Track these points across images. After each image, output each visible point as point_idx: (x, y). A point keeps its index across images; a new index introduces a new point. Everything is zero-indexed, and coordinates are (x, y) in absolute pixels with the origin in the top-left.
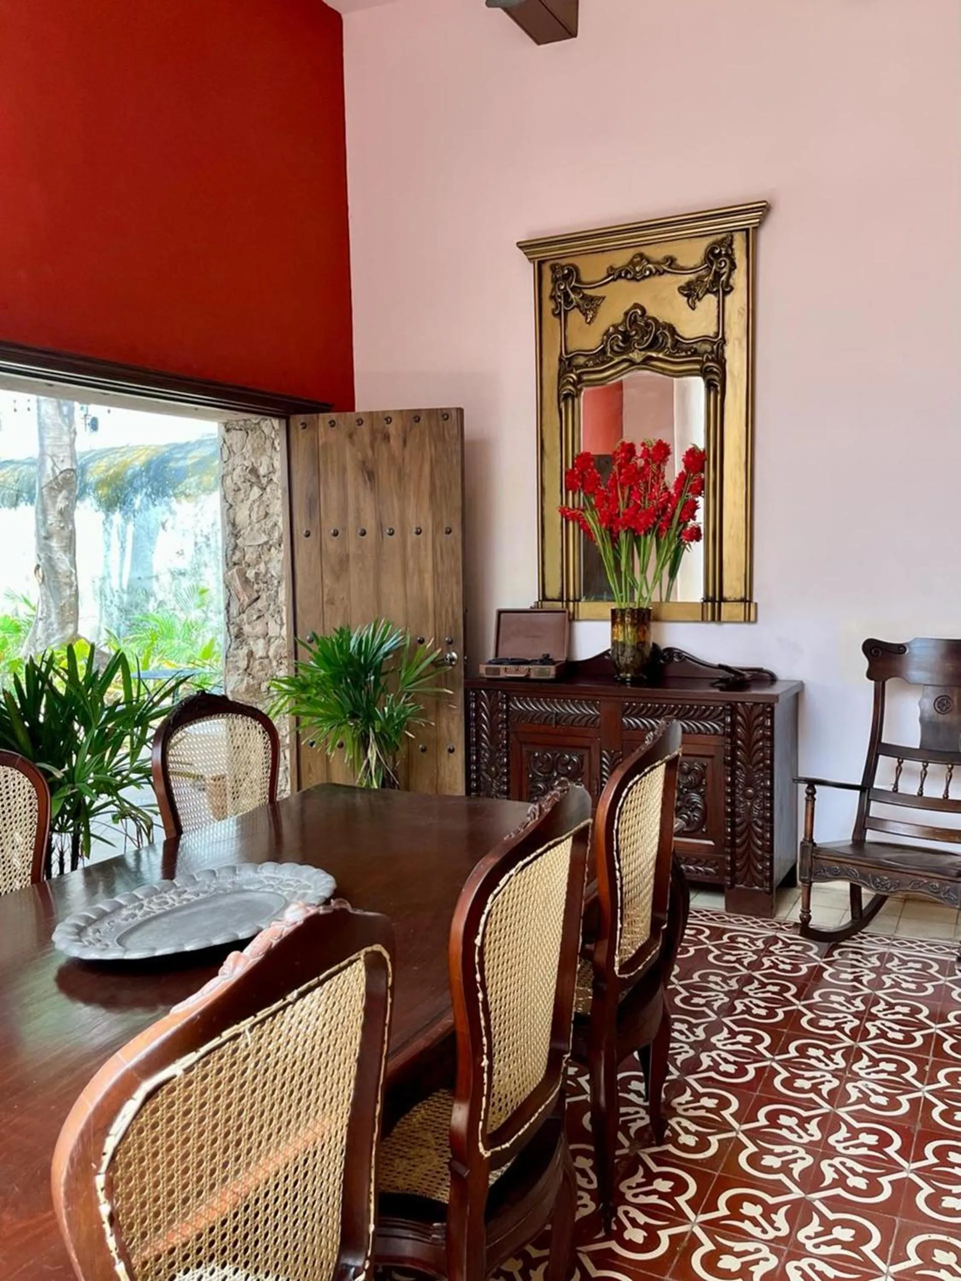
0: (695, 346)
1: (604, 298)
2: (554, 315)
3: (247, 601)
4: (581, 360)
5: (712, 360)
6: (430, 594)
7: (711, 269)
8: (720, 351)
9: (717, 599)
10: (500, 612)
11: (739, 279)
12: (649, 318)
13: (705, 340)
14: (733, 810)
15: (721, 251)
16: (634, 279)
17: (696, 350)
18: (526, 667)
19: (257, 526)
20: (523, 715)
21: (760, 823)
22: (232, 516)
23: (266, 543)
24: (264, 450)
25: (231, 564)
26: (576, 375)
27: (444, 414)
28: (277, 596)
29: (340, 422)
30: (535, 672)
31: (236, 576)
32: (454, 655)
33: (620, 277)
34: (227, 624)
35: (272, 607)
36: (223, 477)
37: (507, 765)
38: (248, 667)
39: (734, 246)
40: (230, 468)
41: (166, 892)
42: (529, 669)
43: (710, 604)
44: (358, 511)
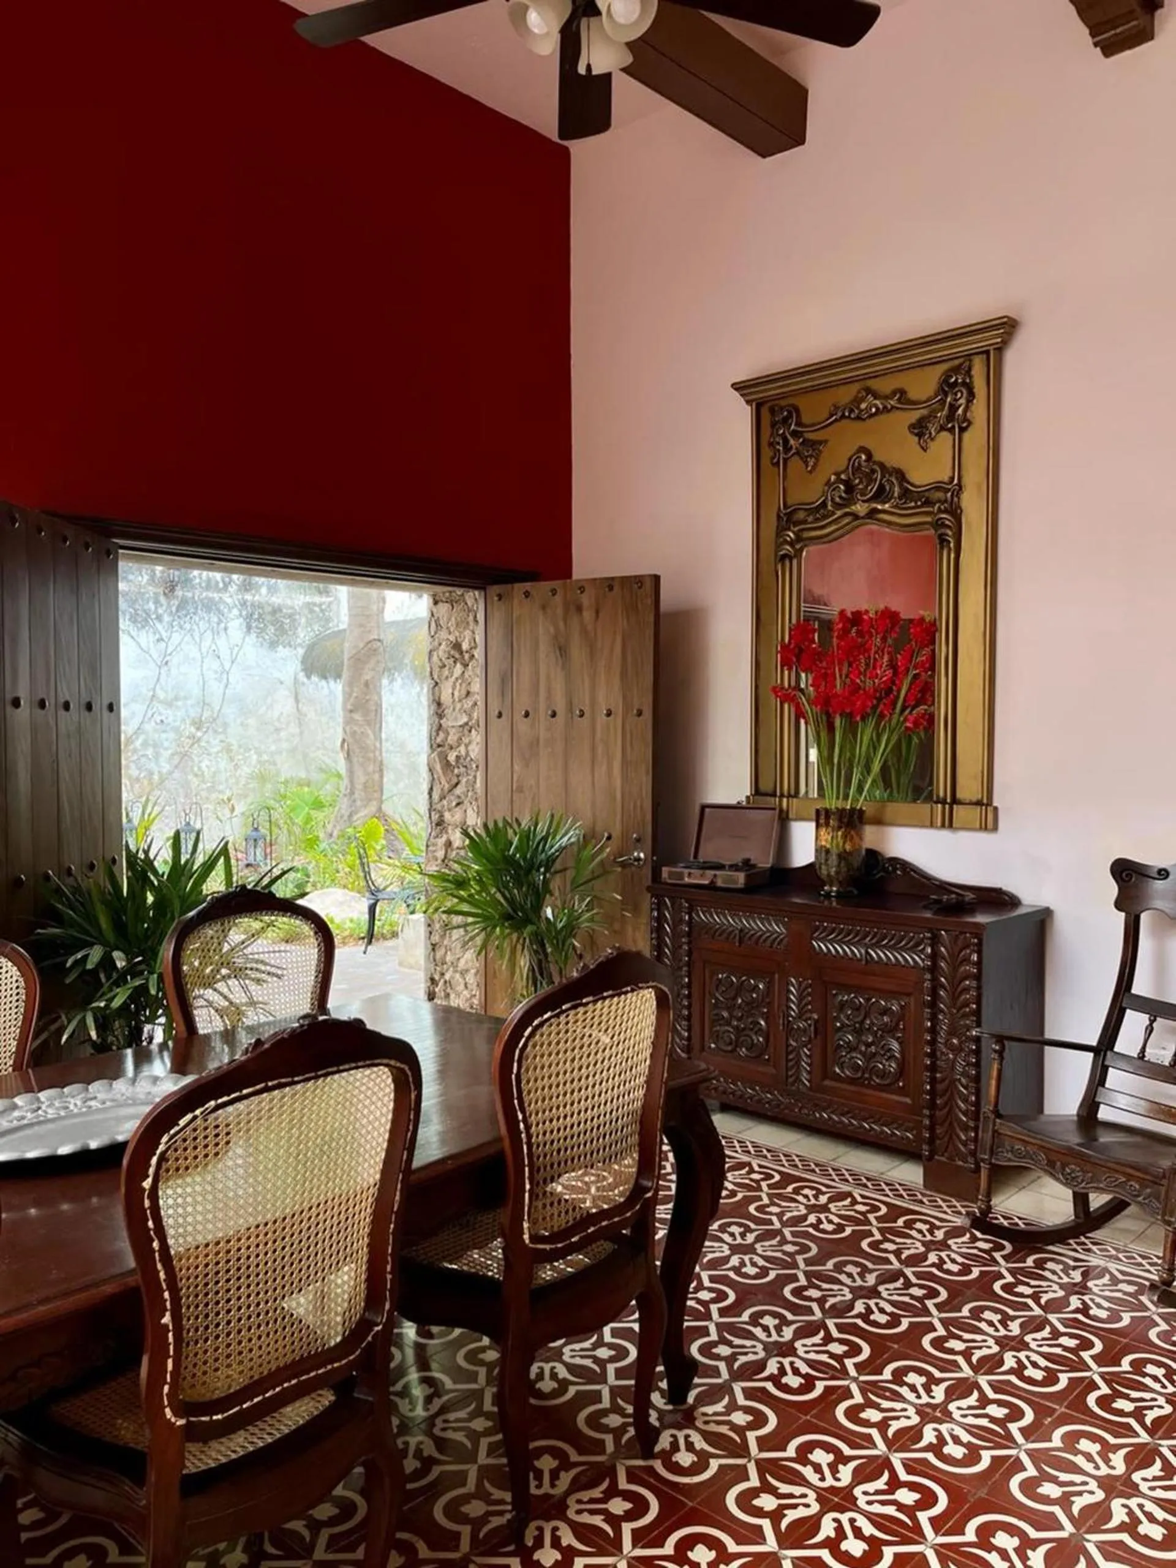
0: (927, 494)
1: (826, 441)
2: (773, 464)
3: (447, 786)
4: (801, 515)
5: (946, 511)
6: (618, 782)
7: (945, 402)
8: (956, 499)
9: (949, 800)
10: (704, 807)
11: (979, 412)
12: (875, 463)
13: (938, 487)
14: (933, 1064)
15: (957, 380)
16: (858, 418)
17: (927, 498)
18: (713, 872)
19: (458, 706)
20: (707, 928)
21: (963, 1080)
22: (437, 694)
23: (466, 724)
24: (468, 623)
25: (435, 746)
26: (793, 532)
27: (638, 581)
28: (475, 782)
29: (533, 592)
30: (722, 878)
31: (437, 759)
32: (642, 855)
33: (843, 417)
34: (430, 810)
35: (470, 794)
36: (431, 652)
37: (689, 986)
38: (445, 857)
39: (973, 373)
40: (436, 643)
41: (73, 1097)
42: (715, 876)
43: (940, 806)
44: (549, 690)
